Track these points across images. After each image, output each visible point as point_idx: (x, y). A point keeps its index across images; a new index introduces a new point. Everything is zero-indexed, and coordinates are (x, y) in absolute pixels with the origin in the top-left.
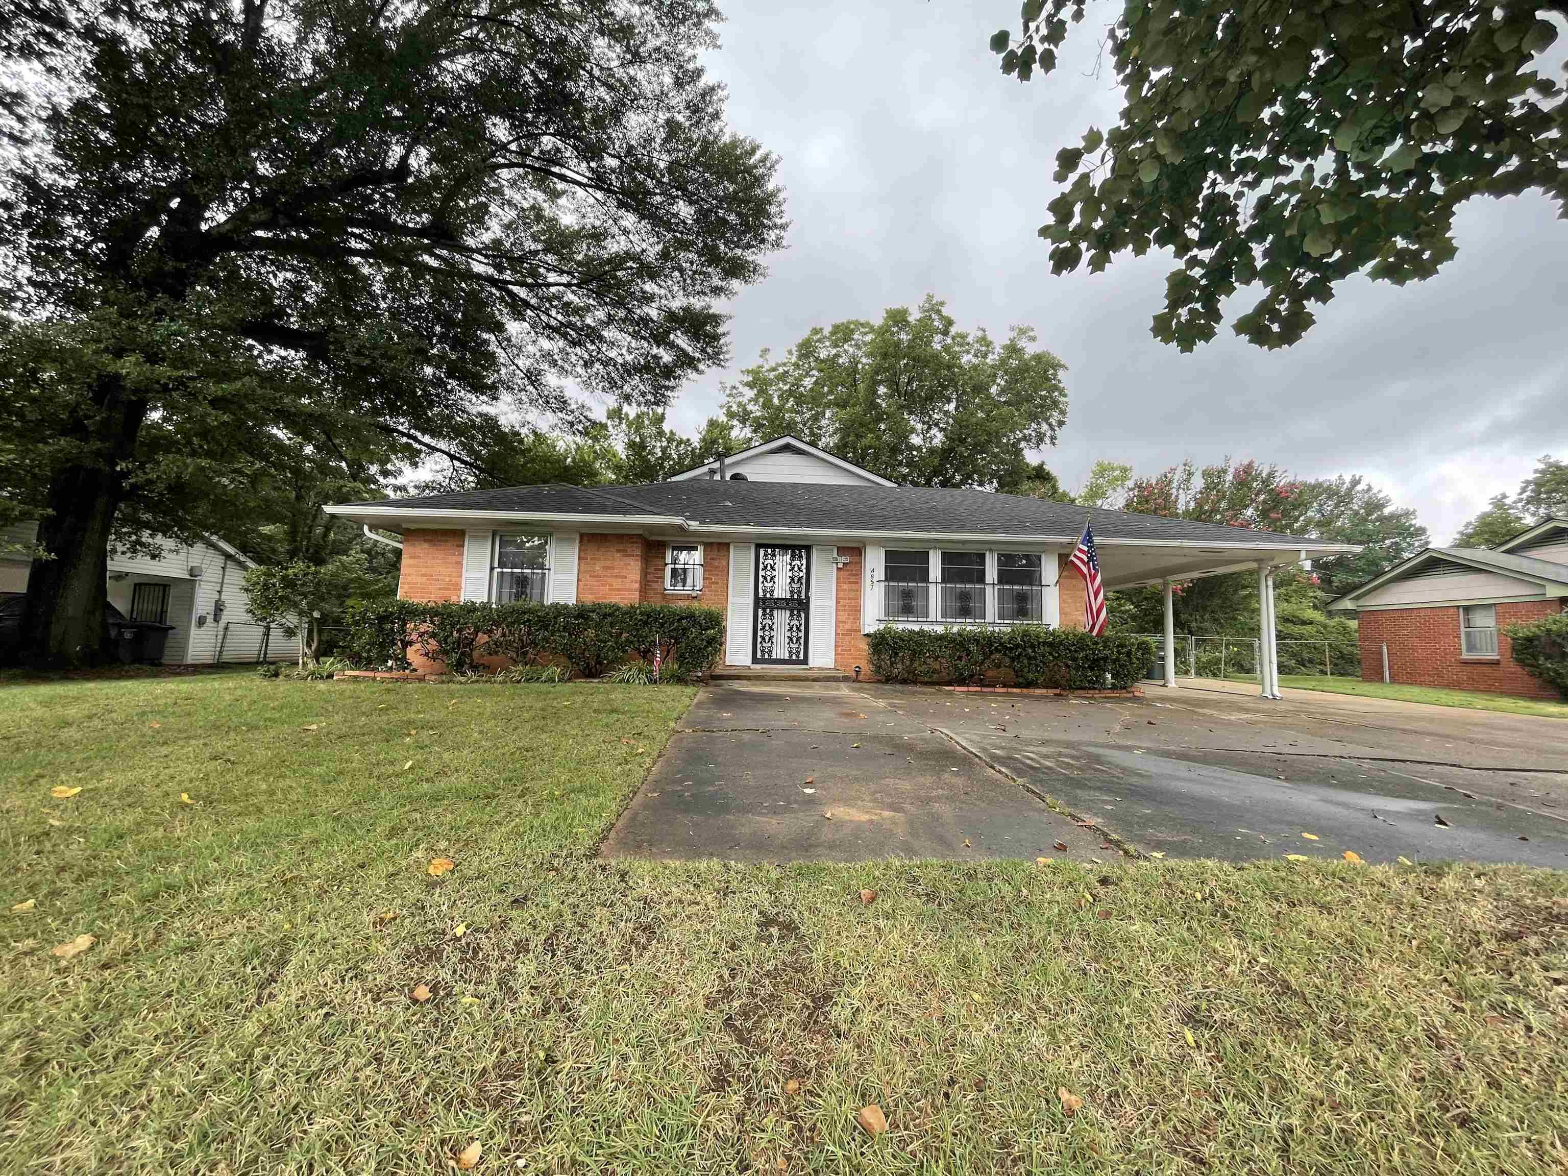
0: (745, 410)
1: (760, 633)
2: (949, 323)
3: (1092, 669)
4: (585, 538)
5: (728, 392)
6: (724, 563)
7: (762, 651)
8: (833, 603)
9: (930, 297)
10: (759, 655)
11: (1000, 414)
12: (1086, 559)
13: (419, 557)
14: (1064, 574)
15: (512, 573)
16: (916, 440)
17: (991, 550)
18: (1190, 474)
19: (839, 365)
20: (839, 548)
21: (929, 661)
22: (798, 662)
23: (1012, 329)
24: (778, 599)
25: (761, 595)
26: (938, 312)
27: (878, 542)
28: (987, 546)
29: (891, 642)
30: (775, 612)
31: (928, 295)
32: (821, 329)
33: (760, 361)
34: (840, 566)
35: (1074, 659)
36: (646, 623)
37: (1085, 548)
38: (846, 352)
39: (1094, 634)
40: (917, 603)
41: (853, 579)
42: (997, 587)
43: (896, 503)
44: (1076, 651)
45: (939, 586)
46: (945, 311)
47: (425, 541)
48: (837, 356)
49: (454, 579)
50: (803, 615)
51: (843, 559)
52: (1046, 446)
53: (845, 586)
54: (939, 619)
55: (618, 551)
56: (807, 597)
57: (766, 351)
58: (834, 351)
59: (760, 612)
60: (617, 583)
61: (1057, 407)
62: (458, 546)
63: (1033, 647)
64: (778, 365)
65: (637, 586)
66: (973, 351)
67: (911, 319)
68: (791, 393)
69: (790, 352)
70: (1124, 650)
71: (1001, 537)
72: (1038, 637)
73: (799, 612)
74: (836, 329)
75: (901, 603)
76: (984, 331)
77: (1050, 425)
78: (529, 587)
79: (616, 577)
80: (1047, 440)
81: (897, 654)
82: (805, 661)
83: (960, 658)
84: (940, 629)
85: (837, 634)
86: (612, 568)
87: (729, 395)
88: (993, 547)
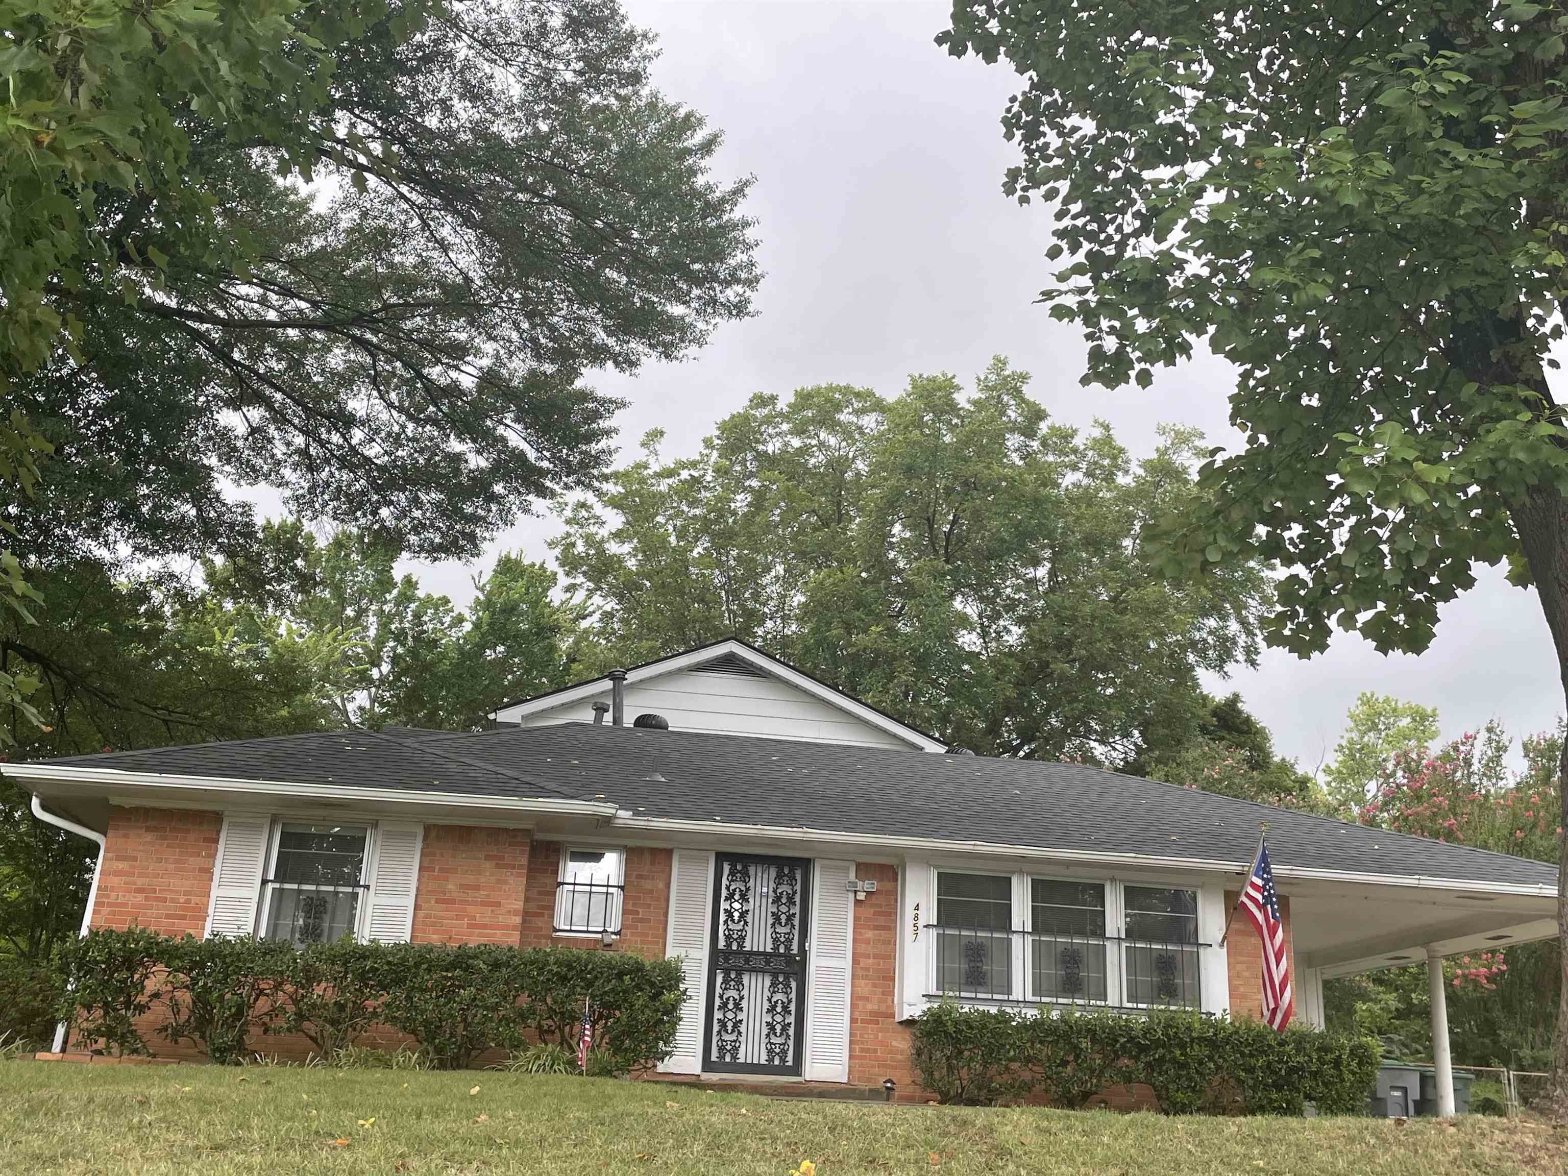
0: (601, 552)
1: (718, 1015)
2: (1039, 415)
3: (1279, 1089)
4: (433, 834)
5: (568, 513)
6: (661, 885)
7: (721, 1049)
8: (847, 963)
9: (1000, 363)
10: (714, 1058)
11: (1141, 600)
12: (1261, 900)
13: (135, 859)
14: (1234, 926)
15: (300, 892)
16: (969, 640)
17: (1113, 880)
18: (1501, 749)
19: (807, 470)
20: (859, 866)
21: (1015, 1066)
22: (782, 1070)
23: (1162, 431)
24: (751, 953)
25: (722, 944)
26: (1017, 393)
27: (926, 858)
28: (1105, 873)
29: (951, 1029)
30: (746, 979)
31: (997, 359)
32: (773, 399)
33: (641, 455)
34: (861, 896)
35: (1250, 1070)
36: (564, 979)
37: (1259, 882)
38: (822, 445)
39: (1275, 1027)
40: (992, 967)
41: (881, 920)
42: (1124, 945)
43: (949, 787)
44: (1251, 1055)
45: (1029, 939)
46: (1028, 391)
47: (148, 829)
48: (804, 451)
49: (194, 899)
50: (794, 985)
51: (867, 885)
52: (1237, 668)
53: (870, 934)
54: (1030, 997)
55: (488, 858)
56: (803, 952)
57: (656, 435)
58: (796, 443)
59: (719, 979)
60: (483, 915)
61: (1255, 588)
62: (206, 840)
63: (1182, 1046)
64: (683, 466)
65: (518, 920)
66: (1084, 466)
67: (961, 399)
68: (706, 526)
69: (708, 443)
70: (1329, 1057)
71: (1129, 858)
72: (1189, 1028)
73: (787, 978)
74: (804, 398)
75: (964, 966)
76: (1107, 428)
77: (1244, 623)
78: (327, 918)
79: (484, 904)
80: (1240, 656)
81: (961, 1052)
82: (797, 1069)
83: (1064, 1063)
84: (1031, 1013)
85: (853, 1021)
86: (477, 888)
87: (568, 522)
88: (1117, 874)
